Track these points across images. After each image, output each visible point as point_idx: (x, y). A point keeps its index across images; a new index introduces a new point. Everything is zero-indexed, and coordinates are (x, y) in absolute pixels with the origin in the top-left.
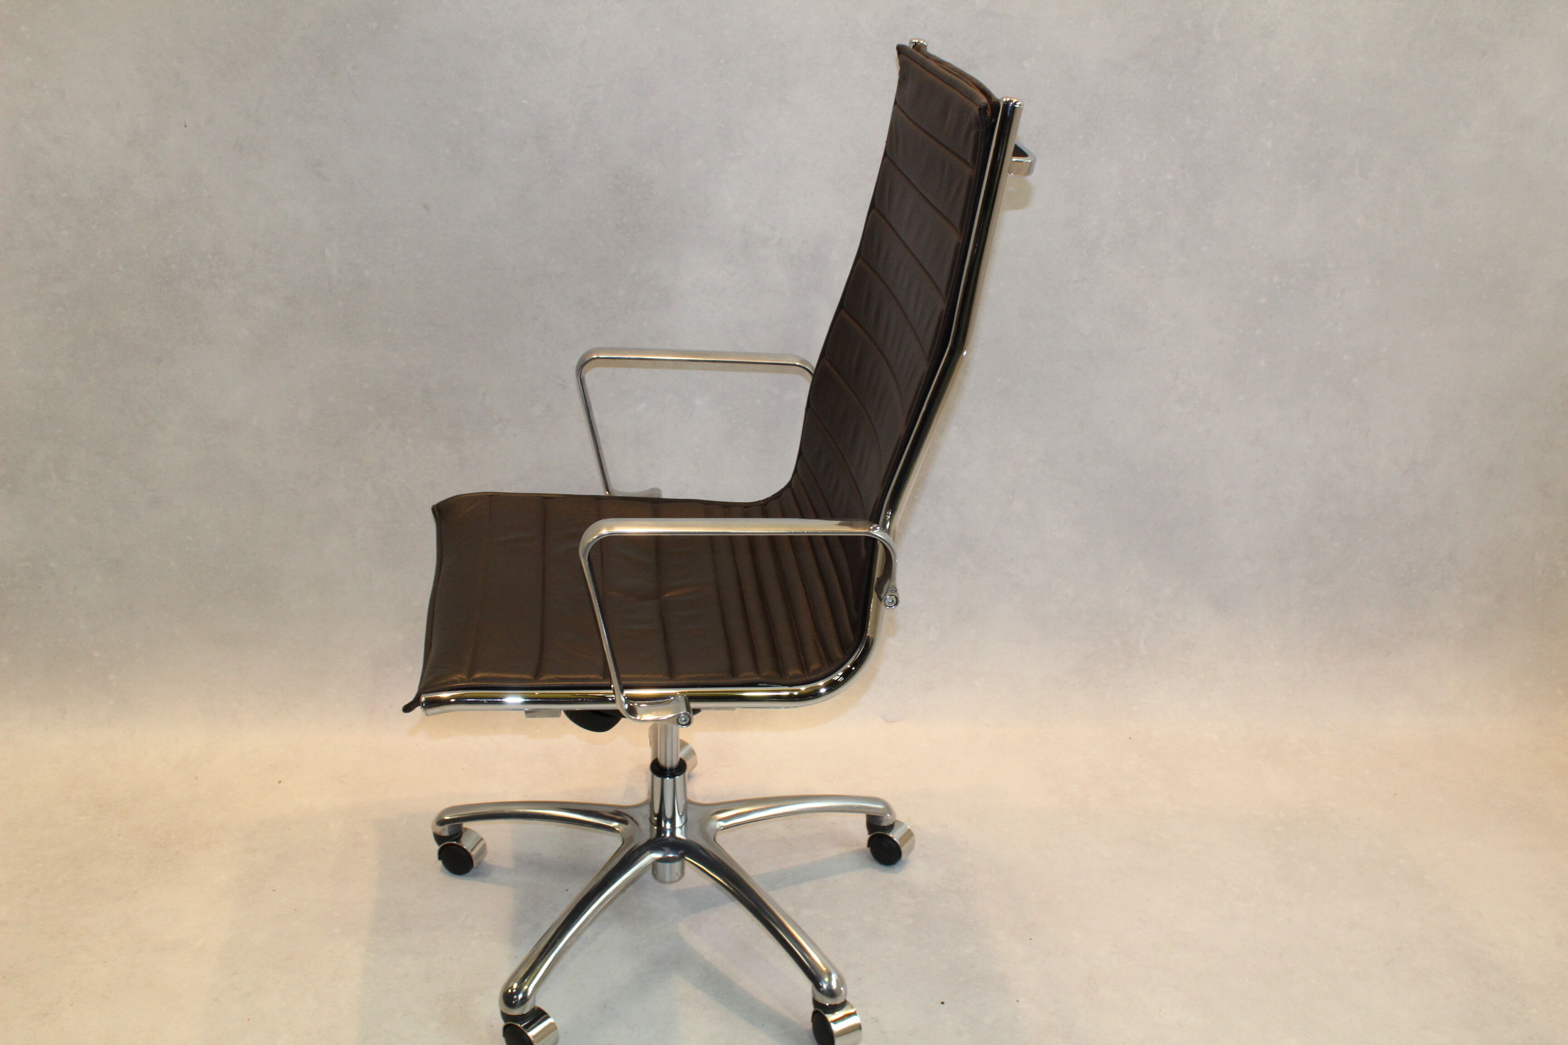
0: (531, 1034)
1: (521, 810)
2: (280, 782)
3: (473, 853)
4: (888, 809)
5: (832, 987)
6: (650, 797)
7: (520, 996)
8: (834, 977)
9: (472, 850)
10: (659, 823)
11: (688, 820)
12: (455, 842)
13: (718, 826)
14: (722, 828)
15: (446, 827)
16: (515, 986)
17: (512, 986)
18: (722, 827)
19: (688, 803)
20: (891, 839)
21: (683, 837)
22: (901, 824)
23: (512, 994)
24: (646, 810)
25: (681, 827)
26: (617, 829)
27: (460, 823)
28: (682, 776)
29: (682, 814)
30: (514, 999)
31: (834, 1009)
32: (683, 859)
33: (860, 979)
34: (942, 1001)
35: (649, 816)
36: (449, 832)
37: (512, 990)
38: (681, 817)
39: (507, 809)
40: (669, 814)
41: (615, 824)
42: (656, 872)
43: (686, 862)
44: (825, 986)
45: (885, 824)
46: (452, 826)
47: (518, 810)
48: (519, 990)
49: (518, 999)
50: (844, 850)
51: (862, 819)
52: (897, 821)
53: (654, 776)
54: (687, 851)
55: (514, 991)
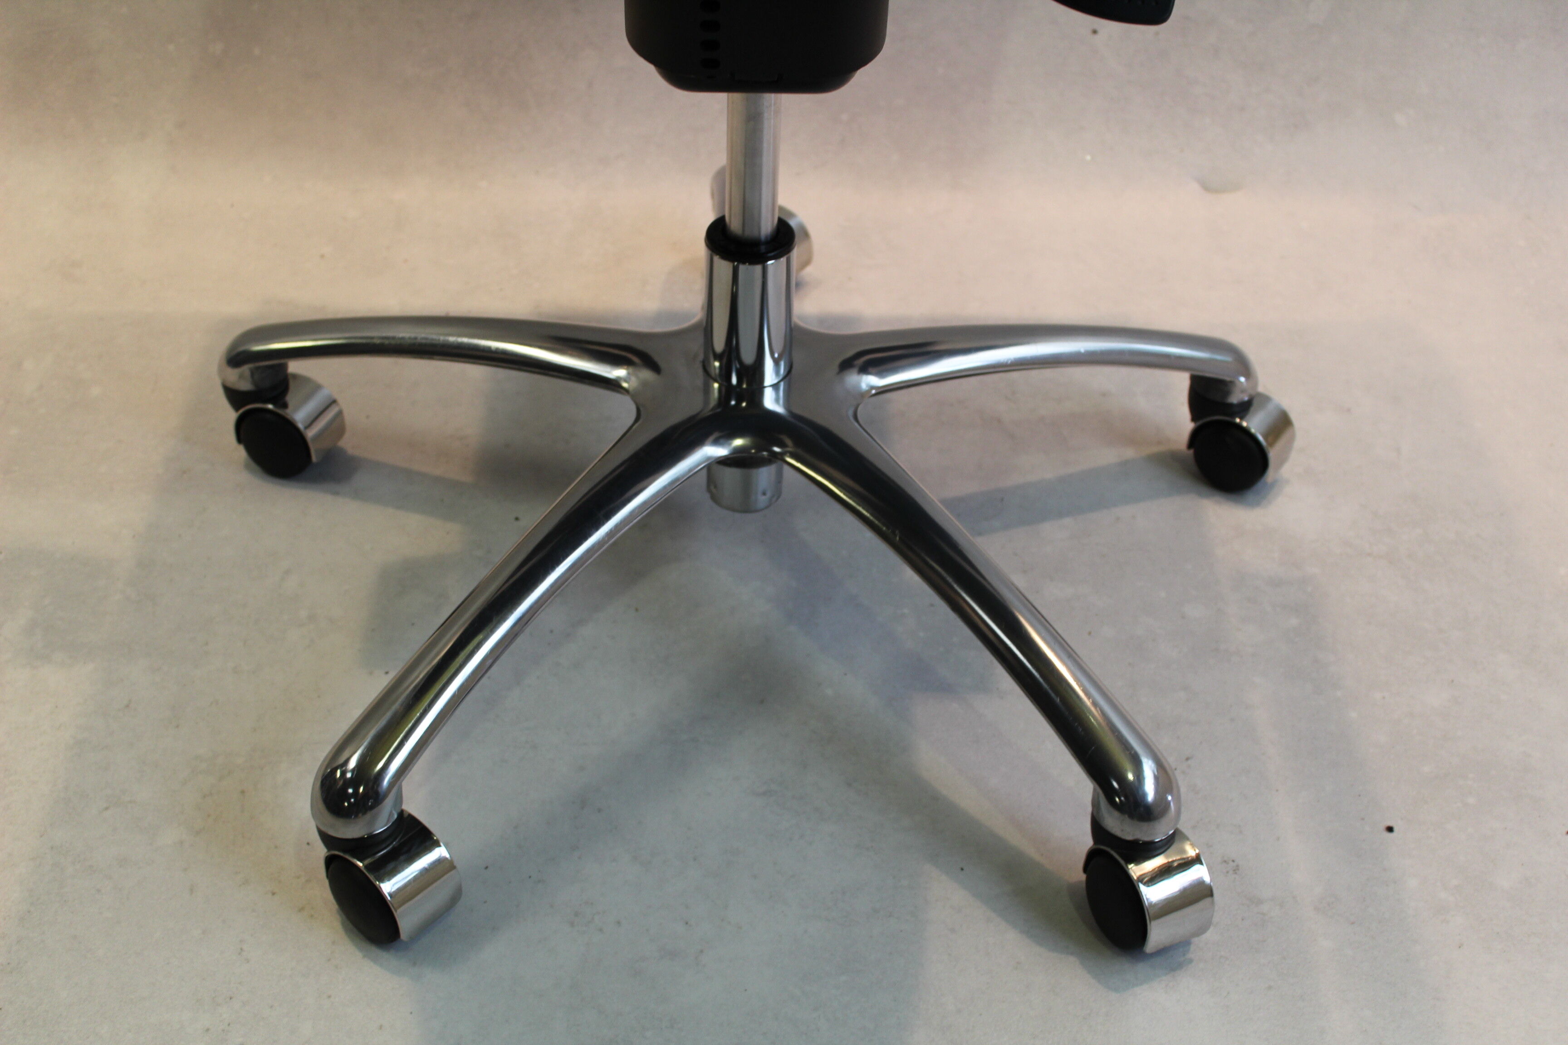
0: (388, 887)
3: (310, 434)
4: (1243, 365)
5: (1143, 791)
7: (366, 788)
9: (308, 426)
10: (725, 376)
11: (794, 366)
12: (270, 406)
13: (864, 386)
14: (874, 392)
15: (246, 369)
17: (347, 761)
18: (872, 388)
20: (1246, 432)
21: (779, 409)
22: (1266, 399)
23: (344, 782)
24: (696, 345)
25: (775, 386)
26: (625, 385)
27: (282, 361)
28: (783, 260)
29: (780, 356)
30: (348, 797)
31: (1144, 851)
32: (780, 462)
33: (1187, 759)
35: (701, 357)
36: (254, 382)
37: (343, 773)
38: (776, 362)
39: (376, 334)
40: (748, 356)
41: (618, 373)
42: (715, 487)
43: (786, 468)
45: (1235, 398)
46: (258, 368)
49: (359, 797)
50: (1129, 453)
51: (1181, 382)
52: (1260, 395)
53: (716, 259)
54: (789, 442)
55: (349, 775)
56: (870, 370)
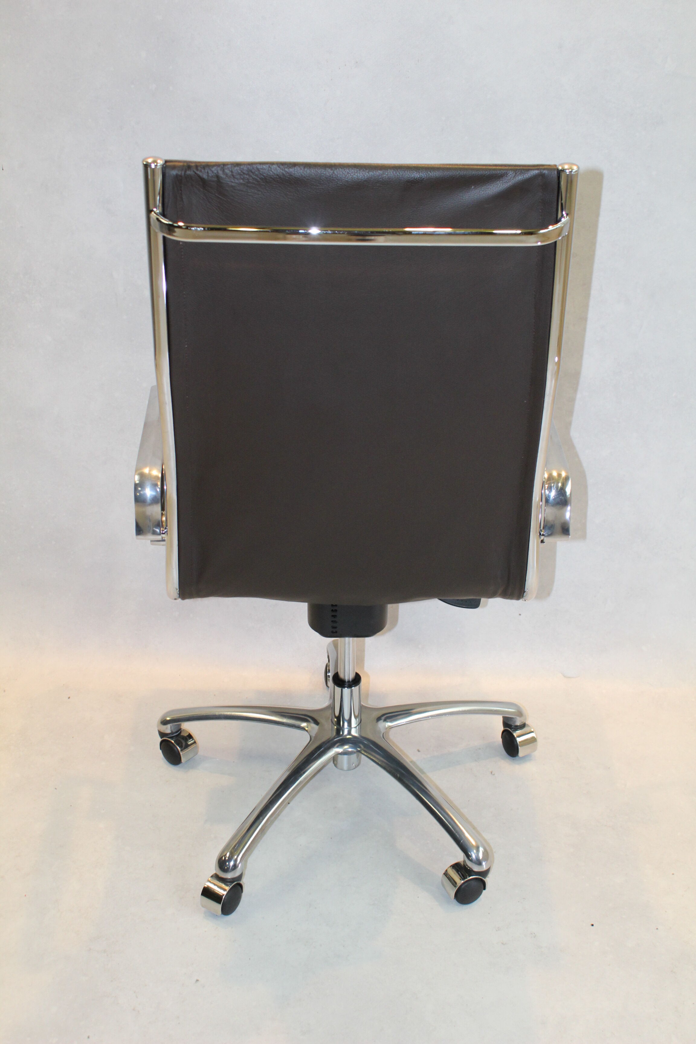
1: (229, 713)
2: (69, 698)
5: (479, 857)
6: (331, 701)
7: (232, 863)
8: (481, 849)
10: (338, 723)
11: (362, 720)
16: (228, 855)
17: (226, 855)
19: (362, 708)
21: (356, 735)
23: (225, 861)
24: (329, 712)
25: (356, 727)
28: (358, 687)
34: (593, 923)
35: (331, 718)
36: (171, 730)
38: (356, 717)
40: (346, 716)
42: (336, 762)
43: (363, 756)
44: (474, 856)
45: (517, 724)
46: (173, 725)
47: (226, 713)
48: (230, 859)
49: (229, 866)
51: (499, 719)
53: (336, 687)
54: (362, 746)
55: (227, 858)
56: (387, 720)
